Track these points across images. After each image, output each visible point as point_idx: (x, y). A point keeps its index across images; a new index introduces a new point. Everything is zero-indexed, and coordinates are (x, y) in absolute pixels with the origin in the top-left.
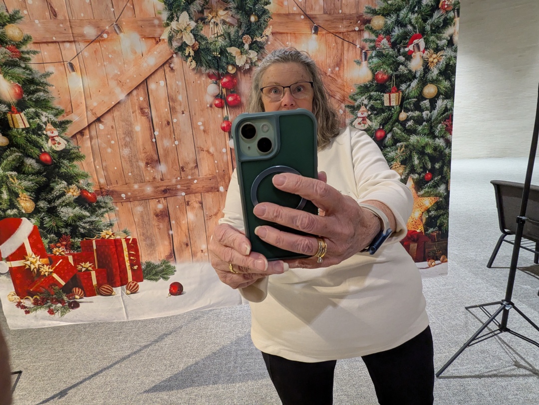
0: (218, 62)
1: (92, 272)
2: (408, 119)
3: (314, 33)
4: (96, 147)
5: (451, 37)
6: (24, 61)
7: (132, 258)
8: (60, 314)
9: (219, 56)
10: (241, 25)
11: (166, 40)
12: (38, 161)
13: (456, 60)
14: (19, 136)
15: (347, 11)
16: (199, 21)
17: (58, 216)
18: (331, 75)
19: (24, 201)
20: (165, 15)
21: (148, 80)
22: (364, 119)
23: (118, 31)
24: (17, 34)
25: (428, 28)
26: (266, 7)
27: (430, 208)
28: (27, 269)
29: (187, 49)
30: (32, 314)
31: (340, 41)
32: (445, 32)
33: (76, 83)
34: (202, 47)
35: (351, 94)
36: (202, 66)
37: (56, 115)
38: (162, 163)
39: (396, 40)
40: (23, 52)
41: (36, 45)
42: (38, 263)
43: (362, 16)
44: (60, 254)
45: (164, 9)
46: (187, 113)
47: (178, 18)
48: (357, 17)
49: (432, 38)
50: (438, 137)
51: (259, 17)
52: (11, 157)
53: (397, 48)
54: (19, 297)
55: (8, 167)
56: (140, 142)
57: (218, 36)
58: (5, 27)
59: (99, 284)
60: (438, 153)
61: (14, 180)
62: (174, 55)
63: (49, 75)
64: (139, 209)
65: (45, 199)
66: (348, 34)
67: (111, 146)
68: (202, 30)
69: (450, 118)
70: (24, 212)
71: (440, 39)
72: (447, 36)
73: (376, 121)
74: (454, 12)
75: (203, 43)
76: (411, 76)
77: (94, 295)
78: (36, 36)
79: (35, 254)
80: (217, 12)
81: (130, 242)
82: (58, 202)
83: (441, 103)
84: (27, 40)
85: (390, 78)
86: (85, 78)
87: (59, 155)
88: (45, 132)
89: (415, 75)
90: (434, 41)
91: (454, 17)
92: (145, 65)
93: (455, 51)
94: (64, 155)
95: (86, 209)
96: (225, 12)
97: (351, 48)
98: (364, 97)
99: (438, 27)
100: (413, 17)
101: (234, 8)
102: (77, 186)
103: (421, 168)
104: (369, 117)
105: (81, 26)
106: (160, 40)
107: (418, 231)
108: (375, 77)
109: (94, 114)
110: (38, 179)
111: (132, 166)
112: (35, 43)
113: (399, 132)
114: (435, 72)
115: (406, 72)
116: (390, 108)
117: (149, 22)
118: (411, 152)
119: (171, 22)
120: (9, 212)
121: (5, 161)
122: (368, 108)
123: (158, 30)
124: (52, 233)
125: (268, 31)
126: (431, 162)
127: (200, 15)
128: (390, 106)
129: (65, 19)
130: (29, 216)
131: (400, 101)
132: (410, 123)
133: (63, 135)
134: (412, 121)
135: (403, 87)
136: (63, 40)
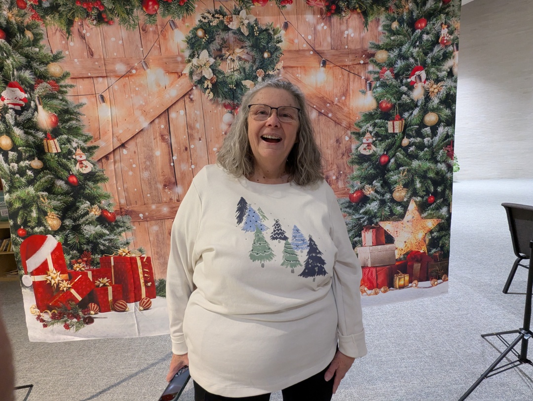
0: (233, 94)
1: (109, 287)
2: (410, 145)
3: (322, 67)
4: (119, 170)
5: (451, 69)
6: (61, 94)
7: (146, 275)
8: (75, 329)
9: (235, 88)
10: (255, 61)
11: (188, 75)
12: (67, 182)
13: (456, 90)
14: (52, 160)
15: (352, 46)
16: (218, 58)
17: (81, 234)
18: (338, 104)
19: (52, 219)
20: (187, 54)
21: (169, 110)
22: (369, 145)
23: (145, 67)
24: (58, 71)
25: (429, 61)
26: (278, 45)
27: (432, 230)
28: (48, 284)
29: (206, 82)
30: (50, 328)
31: (346, 73)
32: (445, 64)
33: (105, 113)
34: (219, 80)
35: (357, 122)
36: (218, 97)
37: (85, 141)
38: (179, 186)
39: (399, 72)
40: (61, 86)
41: (73, 80)
42: (58, 278)
43: (366, 50)
44: (80, 270)
45: (186, 48)
46: (203, 140)
47: (199, 55)
48: (362, 52)
49: (433, 70)
50: (439, 162)
51: (272, 54)
52: (44, 178)
53: (399, 79)
54: (39, 311)
55: (40, 188)
56: (159, 166)
57: (234, 71)
58: (49, 65)
59: (115, 300)
60: (440, 177)
61: (44, 199)
62: (194, 88)
63: (82, 106)
64: (155, 228)
65: (71, 218)
66: (353, 67)
67: (132, 169)
68: (219, 65)
69: (451, 144)
70: (50, 229)
71: (440, 70)
72: (447, 68)
73: (380, 146)
74: (453, 47)
75: (220, 77)
76: (413, 105)
77: (109, 310)
78: (74, 72)
79: (56, 270)
80: (234, 50)
81: (145, 260)
82: (82, 220)
83: (441, 130)
84: (65, 76)
85: (393, 106)
86: (113, 108)
87: (85, 177)
88: (74, 157)
89: (417, 104)
90: (434, 73)
91: (453, 51)
92: (167, 96)
93: (456, 81)
94: (89, 177)
95: (106, 227)
96: (241, 50)
97: (356, 79)
98: (369, 125)
99: (438, 60)
100: (415, 51)
101: (250, 46)
102: (99, 207)
103: (424, 191)
104: (374, 143)
105: (113, 64)
106: (182, 74)
107: (422, 251)
108: (379, 105)
109: (119, 140)
110: (66, 199)
111: (151, 188)
112: (72, 78)
113: (402, 156)
114: (435, 101)
115: (409, 101)
116: (393, 135)
117: (173, 59)
118: (413, 176)
119: (193, 58)
120: (37, 230)
121: (38, 183)
122: (372, 134)
123: (181, 66)
124: (75, 249)
125: (279, 66)
126: (433, 185)
127: (219, 53)
128: (394, 133)
129: (100, 58)
130: (55, 233)
131: (403, 128)
132: (412, 149)
133: (90, 159)
134: (414, 146)
135: (406, 115)
136: (97, 75)
